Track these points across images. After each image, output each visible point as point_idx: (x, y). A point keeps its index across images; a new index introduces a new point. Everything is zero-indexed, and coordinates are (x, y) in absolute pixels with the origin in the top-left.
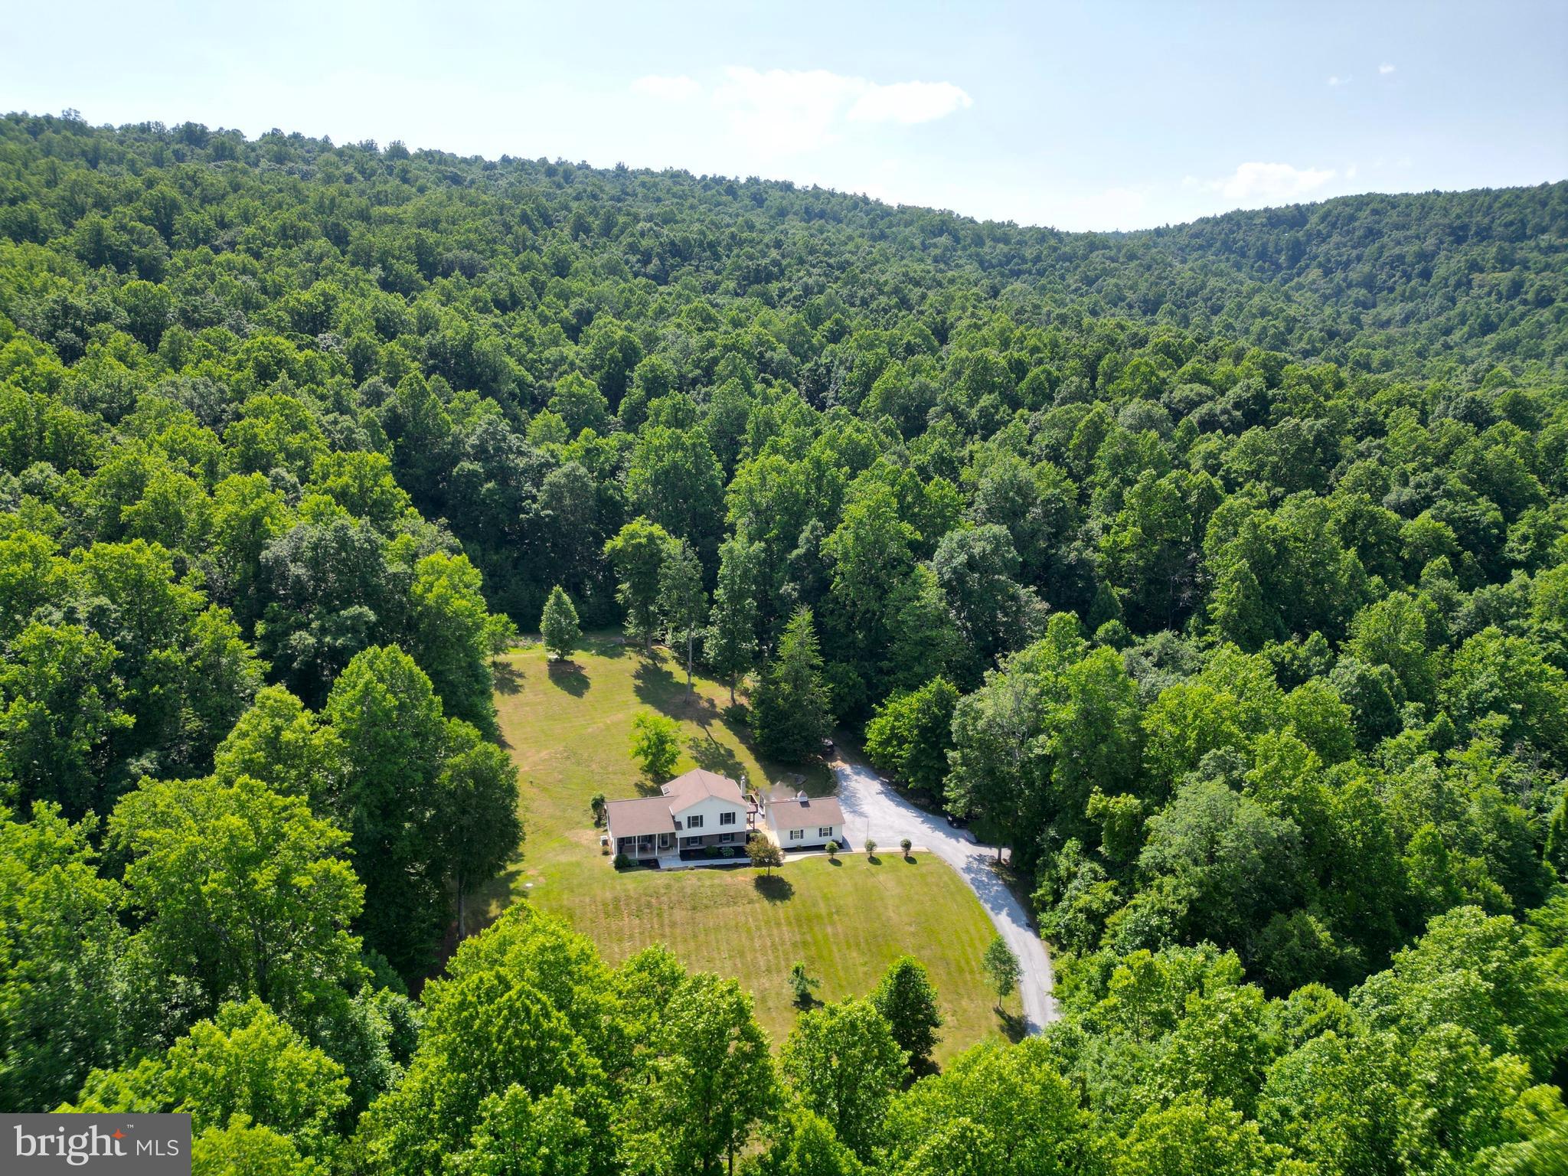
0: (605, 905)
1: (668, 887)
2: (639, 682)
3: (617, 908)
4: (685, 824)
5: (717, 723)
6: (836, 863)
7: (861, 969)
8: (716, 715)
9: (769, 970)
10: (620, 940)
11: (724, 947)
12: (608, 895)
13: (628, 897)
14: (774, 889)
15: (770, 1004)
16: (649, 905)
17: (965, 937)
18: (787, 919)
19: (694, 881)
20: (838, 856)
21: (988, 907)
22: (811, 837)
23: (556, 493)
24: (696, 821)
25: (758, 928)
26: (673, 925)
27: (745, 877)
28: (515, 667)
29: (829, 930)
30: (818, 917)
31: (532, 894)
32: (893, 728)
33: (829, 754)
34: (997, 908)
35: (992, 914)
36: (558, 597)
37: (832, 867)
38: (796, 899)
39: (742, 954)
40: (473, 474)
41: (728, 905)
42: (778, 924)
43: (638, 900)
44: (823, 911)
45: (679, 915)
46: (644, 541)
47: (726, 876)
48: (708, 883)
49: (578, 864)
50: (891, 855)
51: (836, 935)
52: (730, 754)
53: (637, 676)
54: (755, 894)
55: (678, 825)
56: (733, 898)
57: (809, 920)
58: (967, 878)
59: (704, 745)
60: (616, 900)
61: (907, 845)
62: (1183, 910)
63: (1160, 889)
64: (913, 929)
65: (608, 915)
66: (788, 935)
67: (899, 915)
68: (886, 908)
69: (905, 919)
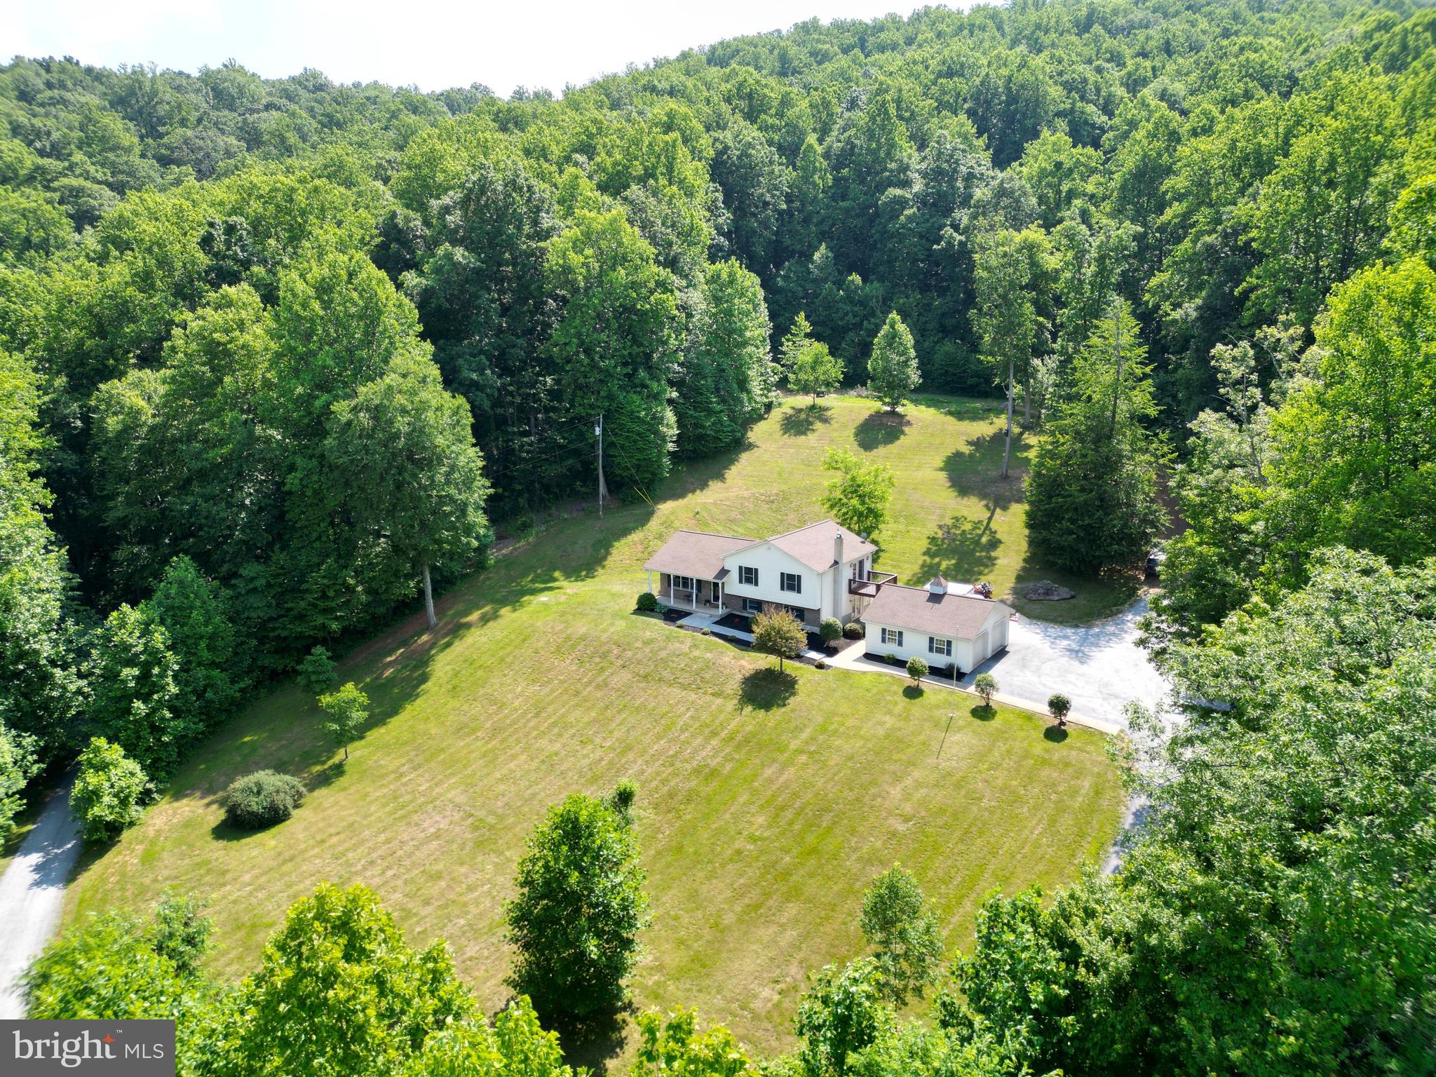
0: (568, 638)
1: (651, 642)
2: (967, 449)
3: (573, 647)
5: (1019, 508)
6: (912, 693)
10: (535, 681)
11: (619, 733)
12: (583, 631)
13: (598, 639)
14: (767, 690)
16: (604, 656)
18: (735, 732)
19: (686, 645)
20: (933, 686)
22: (911, 648)
24: (749, 575)
25: (684, 729)
26: (602, 686)
27: (749, 664)
29: (768, 772)
30: (780, 748)
31: (525, 610)
36: (894, 327)
37: (897, 696)
38: (776, 714)
41: (684, 687)
42: (714, 734)
43: (603, 645)
44: (795, 744)
45: (622, 678)
48: (697, 653)
50: (1029, 717)
51: (771, 781)
52: (994, 545)
53: (974, 443)
54: (734, 686)
55: (726, 574)
56: (699, 679)
57: (762, 746)
59: (968, 527)
60: (583, 638)
61: (1059, 706)
64: (901, 828)
65: (558, 649)
66: (709, 753)
67: (907, 797)
68: (897, 779)
69: (908, 808)
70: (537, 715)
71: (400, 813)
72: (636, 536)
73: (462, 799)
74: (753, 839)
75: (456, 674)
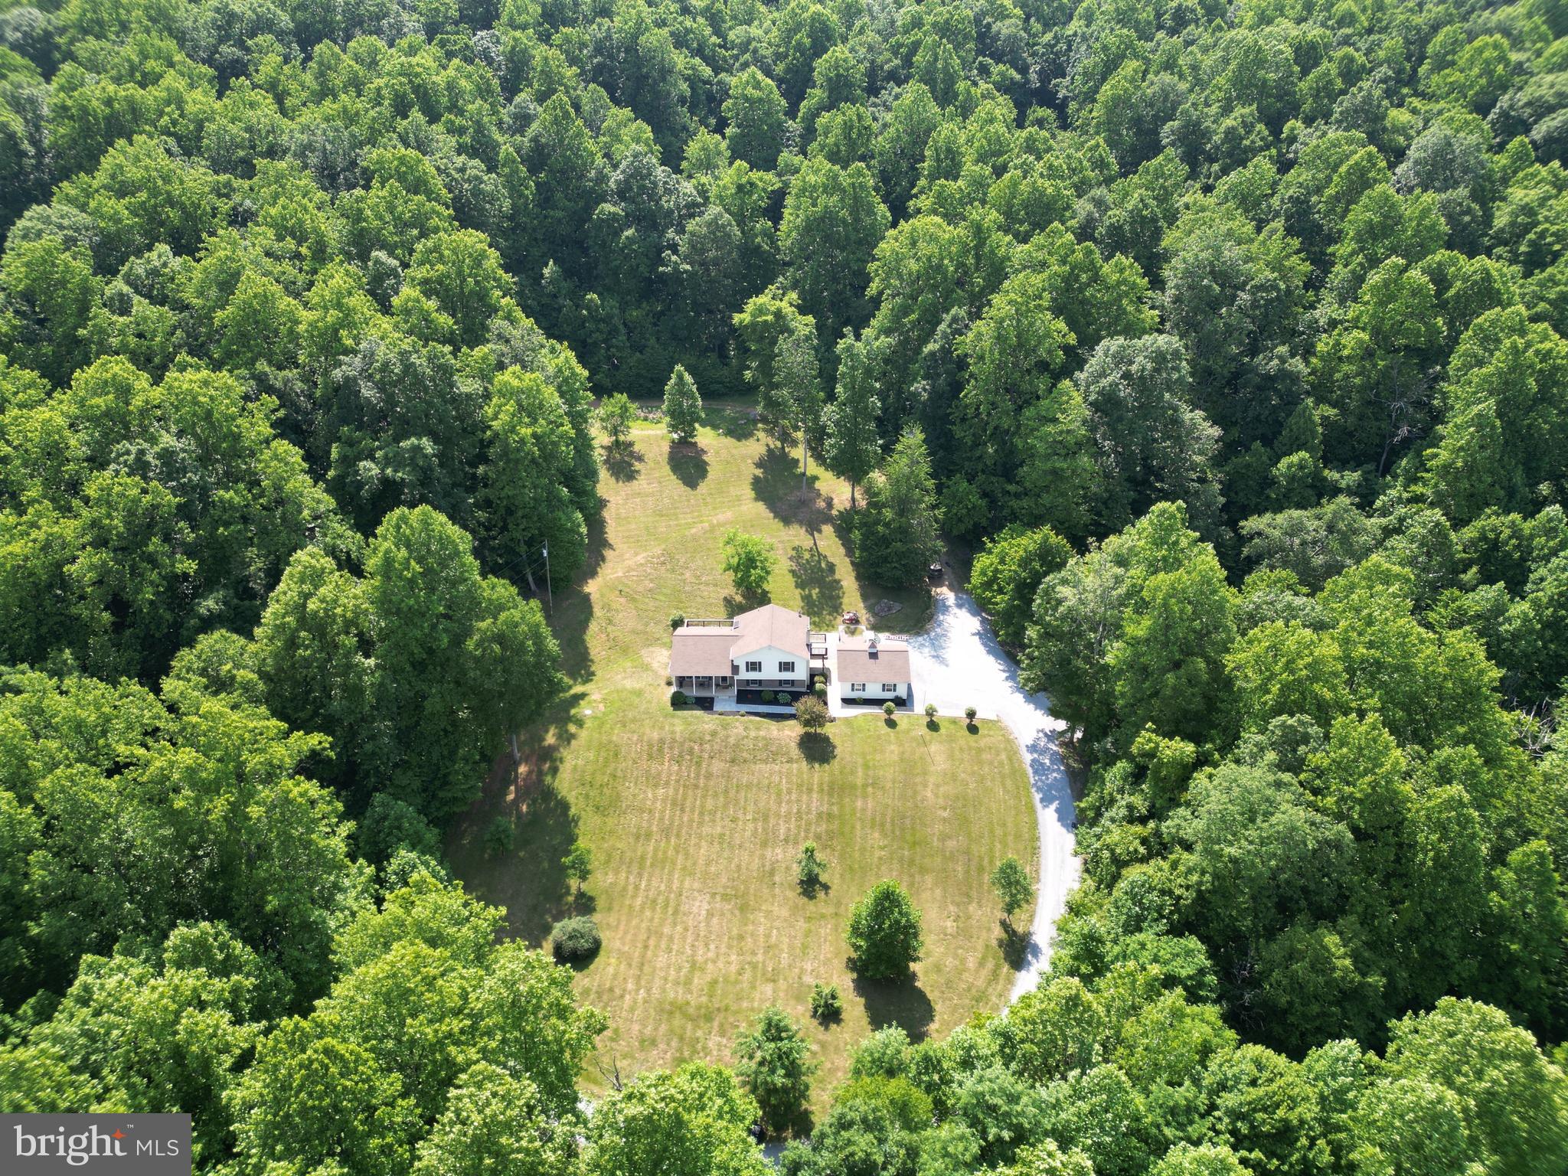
0: (650, 745)
1: (714, 734)
2: (759, 472)
3: (660, 750)
4: (742, 668)
5: (828, 529)
6: (891, 724)
7: (878, 853)
8: (828, 519)
9: (786, 841)
10: (656, 786)
11: (751, 808)
12: (655, 735)
13: (674, 740)
14: (817, 748)
15: (777, 879)
16: (691, 752)
17: (999, 832)
18: (821, 784)
19: (740, 730)
20: (898, 715)
21: (1038, 797)
22: (874, 691)
23: (697, 246)
24: (754, 666)
25: (789, 792)
26: (709, 776)
27: (791, 732)
28: (636, 448)
29: (859, 804)
30: (853, 787)
31: (588, 724)
32: (996, 571)
33: (937, 578)
34: (1046, 801)
35: (1039, 806)
36: (680, 377)
37: (886, 729)
38: (835, 764)
39: (766, 818)
40: (614, 217)
41: (766, 761)
42: (810, 790)
43: (682, 744)
44: (859, 782)
45: (717, 766)
46: (770, 318)
47: (772, 729)
48: (753, 734)
49: (639, 693)
50: (954, 721)
51: (864, 810)
52: (831, 568)
53: (759, 464)
54: (795, 752)
55: (735, 669)
56: (772, 753)
57: (842, 789)
58: (1028, 757)
59: (807, 556)
60: (662, 741)
61: (971, 714)
62: (1189, 897)
63: (1174, 866)
64: (945, 814)
65: (650, 757)
66: (816, 803)
67: (936, 796)
68: (925, 786)
69: (941, 801)
70: (683, 810)
71: (670, 911)
72: (593, 627)
73: (696, 885)
74: (882, 848)
75: (587, 796)
